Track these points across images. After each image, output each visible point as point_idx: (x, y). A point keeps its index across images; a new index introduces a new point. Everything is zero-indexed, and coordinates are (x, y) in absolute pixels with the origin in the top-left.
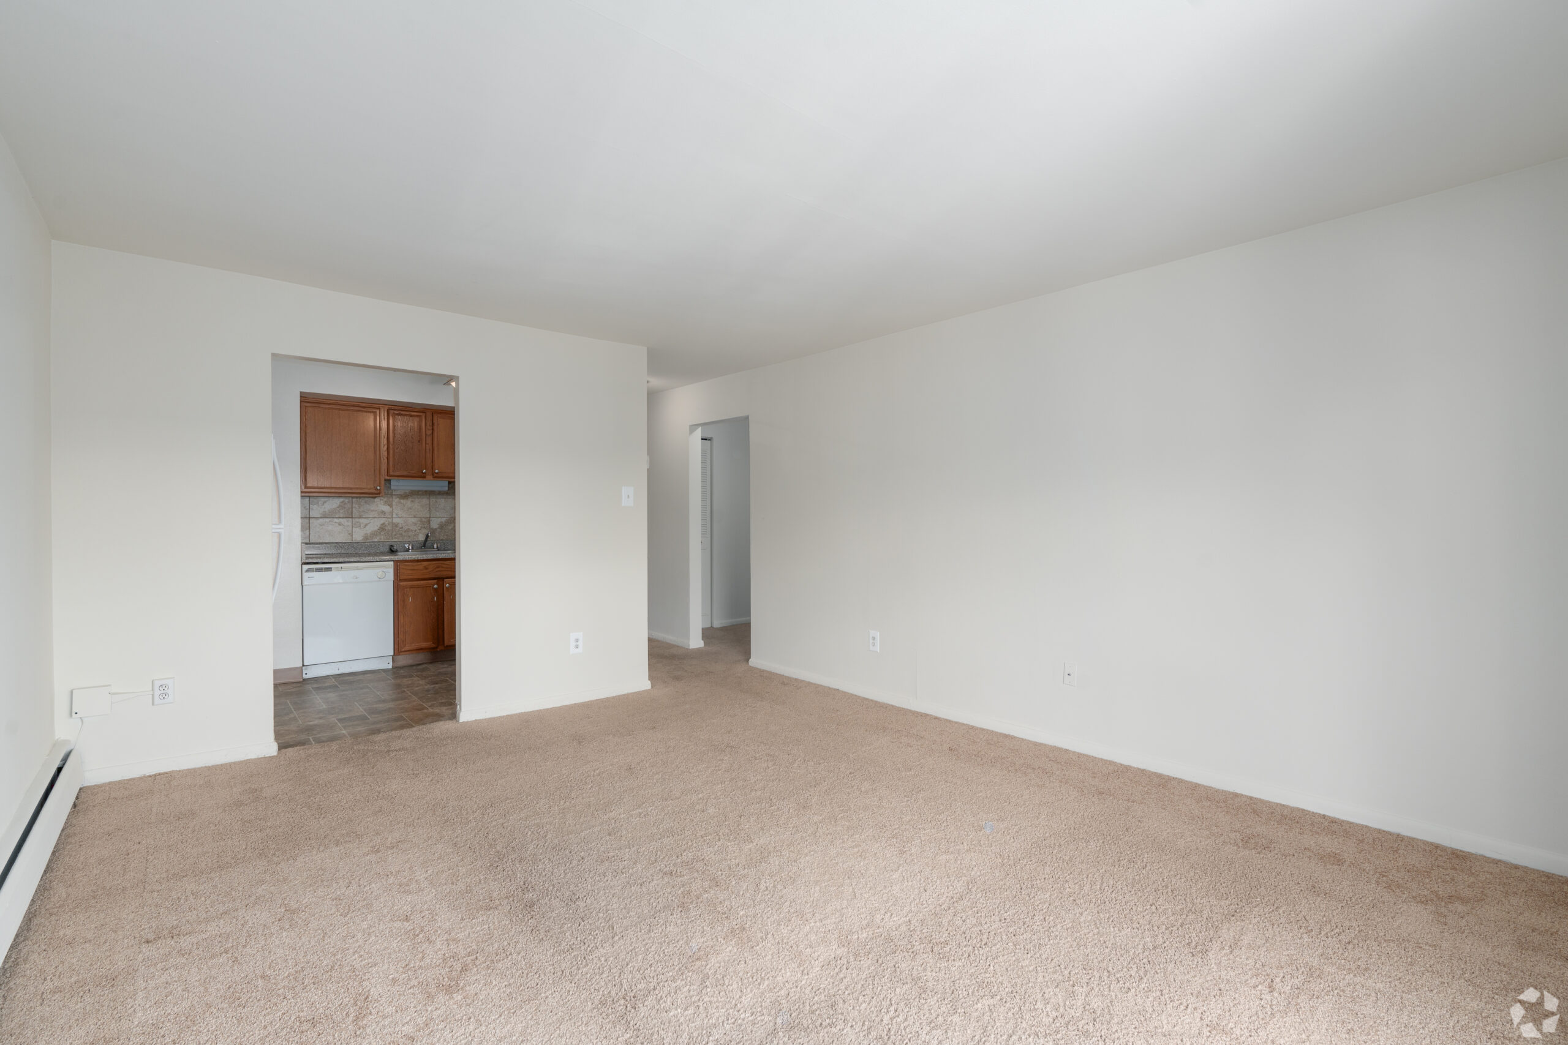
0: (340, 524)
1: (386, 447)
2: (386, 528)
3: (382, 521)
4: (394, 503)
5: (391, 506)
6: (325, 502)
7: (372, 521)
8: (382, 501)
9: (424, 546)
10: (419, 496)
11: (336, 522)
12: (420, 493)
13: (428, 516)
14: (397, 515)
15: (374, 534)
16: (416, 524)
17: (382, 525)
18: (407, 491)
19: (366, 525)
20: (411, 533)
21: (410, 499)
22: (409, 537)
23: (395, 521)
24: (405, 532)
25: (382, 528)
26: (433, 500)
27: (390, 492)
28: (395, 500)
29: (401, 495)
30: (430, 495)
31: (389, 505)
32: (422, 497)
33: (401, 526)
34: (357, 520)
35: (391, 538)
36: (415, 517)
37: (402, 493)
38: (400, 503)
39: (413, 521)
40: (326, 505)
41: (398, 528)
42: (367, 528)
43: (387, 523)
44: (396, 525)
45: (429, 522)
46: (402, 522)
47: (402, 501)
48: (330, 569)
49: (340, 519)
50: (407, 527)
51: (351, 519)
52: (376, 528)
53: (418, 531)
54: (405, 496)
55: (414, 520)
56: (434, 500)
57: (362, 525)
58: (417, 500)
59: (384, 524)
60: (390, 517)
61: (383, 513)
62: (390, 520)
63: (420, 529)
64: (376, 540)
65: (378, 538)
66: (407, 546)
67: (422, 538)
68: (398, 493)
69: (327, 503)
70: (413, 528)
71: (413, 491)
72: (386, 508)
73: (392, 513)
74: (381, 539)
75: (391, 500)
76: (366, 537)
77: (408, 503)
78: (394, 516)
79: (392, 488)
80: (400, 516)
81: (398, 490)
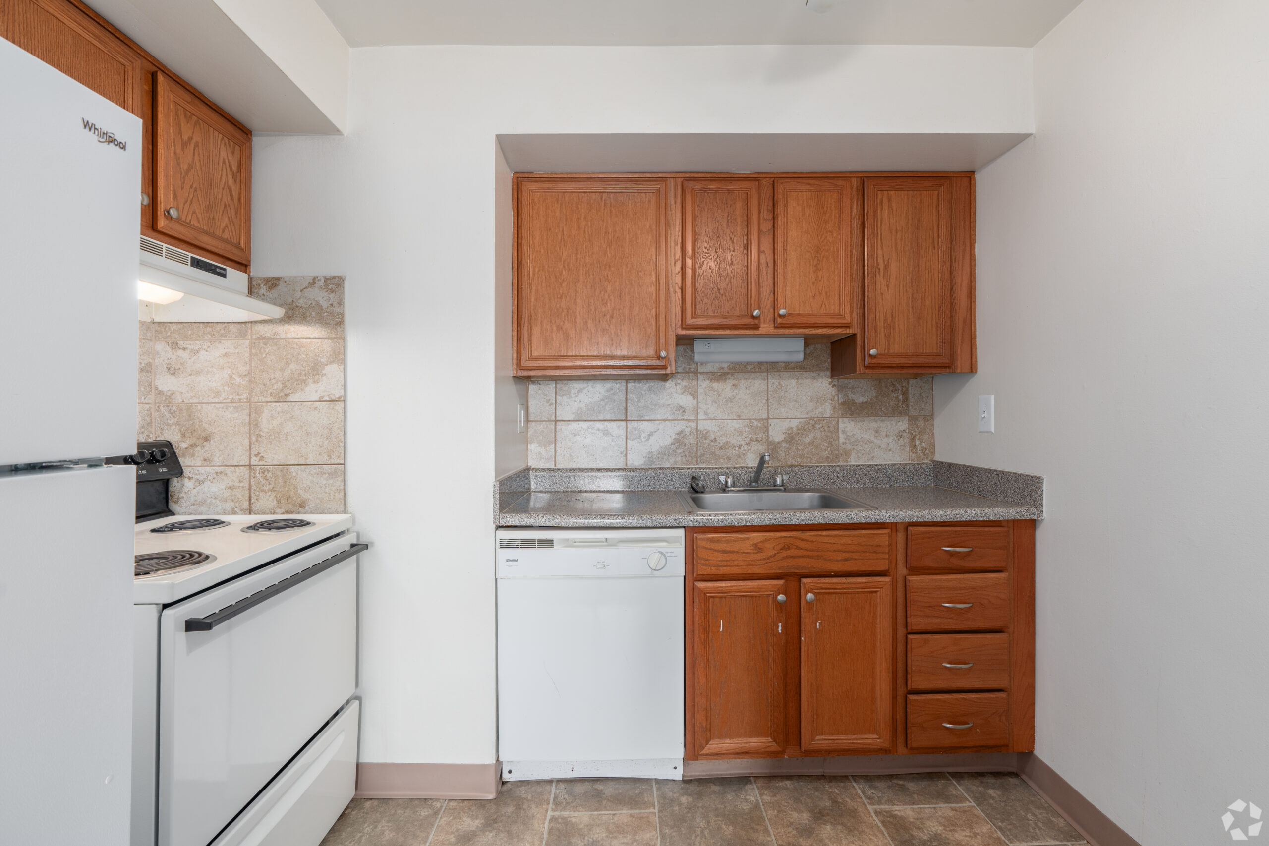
0: (606, 433)
1: (679, 264)
2: (686, 441)
3: (680, 426)
4: (700, 390)
5: (695, 395)
6: (580, 390)
7: (661, 427)
8: (678, 387)
9: (756, 479)
10: (746, 375)
11: (598, 430)
12: (749, 367)
13: (765, 416)
14: (706, 413)
15: (664, 453)
16: (740, 433)
17: (679, 434)
18: (725, 365)
19: (651, 434)
20: (732, 452)
21: (730, 382)
22: (728, 458)
23: (704, 425)
24: (721, 448)
25: (679, 440)
26: (774, 381)
27: (694, 366)
28: (704, 384)
29: (713, 373)
30: (768, 371)
31: (691, 394)
32: (753, 375)
33: (712, 438)
34: (635, 424)
35: (695, 462)
36: (739, 417)
37: (715, 368)
38: (713, 389)
39: (737, 426)
40: (582, 396)
41: (707, 441)
42: (652, 439)
43: (687, 430)
44: (705, 435)
45: (766, 428)
46: (716, 429)
47: (715, 385)
48: (547, 543)
49: (606, 423)
50: (724, 439)
51: (624, 423)
52: (668, 441)
53: (746, 447)
54: (720, 375)
55: (736, 424)
56: (776, 382)
57: (643, 435)
58: (743, 383)
59: (682, 432)
60: (693, 418)
61: (682, 409)
62: (694, 425)
63: (749, 444)
64: (668, 465)
65: (672, 460)
66: (722, 478)
67: (752, 462)
68: (709, 368)
69: (585, 391)
70: (736, 441)
71: (738, 363)
72: (686, 401)
73: (696, 410)
74: (676, 463)
75: (695, 383)
76: (650, 458)
77: (725, 388)
78: (701, 416)
79: (697, 358)
80: (711, 416)
81: (707, 363)
